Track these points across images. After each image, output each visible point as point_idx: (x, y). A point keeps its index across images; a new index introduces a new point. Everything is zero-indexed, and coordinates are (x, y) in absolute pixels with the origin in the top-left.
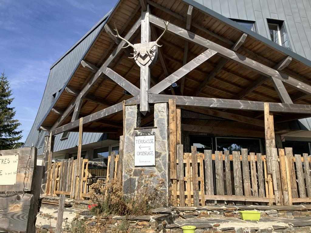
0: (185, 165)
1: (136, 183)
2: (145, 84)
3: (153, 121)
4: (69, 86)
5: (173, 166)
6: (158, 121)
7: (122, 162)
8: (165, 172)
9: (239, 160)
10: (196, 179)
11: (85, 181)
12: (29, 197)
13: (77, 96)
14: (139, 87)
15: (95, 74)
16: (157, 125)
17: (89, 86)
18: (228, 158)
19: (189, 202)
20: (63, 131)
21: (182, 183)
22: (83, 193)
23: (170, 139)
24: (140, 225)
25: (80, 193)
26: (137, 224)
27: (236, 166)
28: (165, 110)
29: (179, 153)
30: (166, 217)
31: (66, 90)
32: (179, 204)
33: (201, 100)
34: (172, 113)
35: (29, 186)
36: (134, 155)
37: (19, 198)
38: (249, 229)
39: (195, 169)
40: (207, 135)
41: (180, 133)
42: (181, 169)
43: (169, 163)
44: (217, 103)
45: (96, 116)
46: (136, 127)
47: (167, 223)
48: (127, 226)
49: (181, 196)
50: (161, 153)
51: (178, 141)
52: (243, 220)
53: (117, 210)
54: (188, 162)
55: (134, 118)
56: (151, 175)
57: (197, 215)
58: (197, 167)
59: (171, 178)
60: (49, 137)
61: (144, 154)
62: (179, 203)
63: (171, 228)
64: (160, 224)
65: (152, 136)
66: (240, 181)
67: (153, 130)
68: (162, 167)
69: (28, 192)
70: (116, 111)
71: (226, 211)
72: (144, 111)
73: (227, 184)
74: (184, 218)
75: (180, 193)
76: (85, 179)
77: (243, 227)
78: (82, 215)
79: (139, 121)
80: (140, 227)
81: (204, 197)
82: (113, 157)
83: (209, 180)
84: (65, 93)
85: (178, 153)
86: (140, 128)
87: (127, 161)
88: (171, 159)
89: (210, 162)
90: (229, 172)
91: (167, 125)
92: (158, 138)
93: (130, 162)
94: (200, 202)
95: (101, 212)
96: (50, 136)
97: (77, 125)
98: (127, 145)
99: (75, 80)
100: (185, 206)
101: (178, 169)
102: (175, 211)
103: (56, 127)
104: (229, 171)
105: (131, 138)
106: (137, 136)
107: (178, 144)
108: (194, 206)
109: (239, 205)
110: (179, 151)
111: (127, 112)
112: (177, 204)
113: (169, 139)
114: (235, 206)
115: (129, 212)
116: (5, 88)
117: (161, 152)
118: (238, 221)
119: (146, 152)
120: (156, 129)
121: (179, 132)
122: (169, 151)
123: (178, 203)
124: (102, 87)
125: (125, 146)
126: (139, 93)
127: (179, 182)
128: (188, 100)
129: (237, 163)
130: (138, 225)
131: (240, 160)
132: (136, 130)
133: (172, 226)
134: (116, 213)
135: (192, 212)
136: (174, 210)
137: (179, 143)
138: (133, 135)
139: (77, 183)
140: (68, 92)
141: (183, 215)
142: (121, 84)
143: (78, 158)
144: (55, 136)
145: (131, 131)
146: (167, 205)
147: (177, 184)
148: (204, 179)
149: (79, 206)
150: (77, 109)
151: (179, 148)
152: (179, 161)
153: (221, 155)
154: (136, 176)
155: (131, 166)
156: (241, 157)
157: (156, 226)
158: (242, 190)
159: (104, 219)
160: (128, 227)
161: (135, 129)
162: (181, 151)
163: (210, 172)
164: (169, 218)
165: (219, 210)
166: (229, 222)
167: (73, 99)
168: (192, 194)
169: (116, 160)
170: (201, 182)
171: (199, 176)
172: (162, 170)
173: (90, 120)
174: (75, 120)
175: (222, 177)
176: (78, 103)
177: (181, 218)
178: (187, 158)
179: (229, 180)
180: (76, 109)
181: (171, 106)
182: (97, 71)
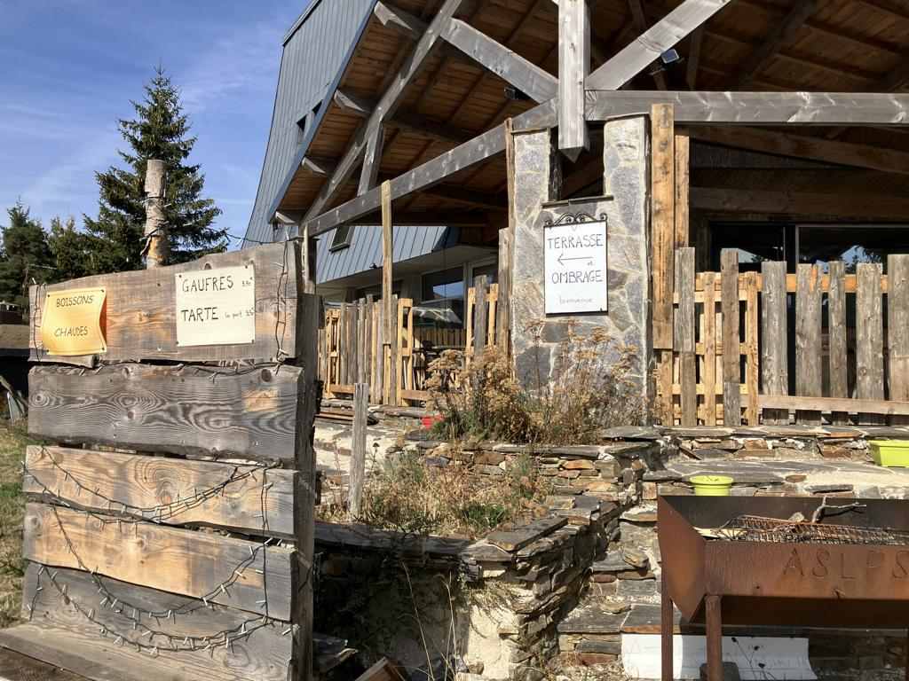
0: (699, 308)
1: (552, 361)
2: (576, 59)
3: (601, 179)
4: (345, 86)
5: (662, 311)
6: (616, 177)
7: (508, 305)
8: (637, 328)
9: (876, 292)
10: (733, 350)
11: (409, 358)
12: (291, 374)
13: (370, 116)
14: (556, 74)
15: (416, 43)
16: (615, 191)
17: (400, 84)
18: (839, 285)
19: (709, 415)
20: (338, 221)
21: (690, 361)
22: (403, 388)
23: (653, 232)
24: (569, 470)
25: (396, 388)
26: (561, 466)
27: (868, 309)
28: (639, 142)
29: (681, 272)
30: (643, 450)
31: (337, 101)
32: (680, 419)
33: (758, 101)
34: (662, 150)
35: (290, 346)
36: (543, 283)
37: (267, 377)
38: (899, 490)
39: (730, 319)
40: (766, 220)
41: (688, 210)
42: (687, 321)
43: (649, 303)
44: (814, 110)
45: (428, 174)
46: (546, 200)
47: (646, 466)
48: (534, 470)
49: (685, 397)
50: (625, 276)
51: (679, 237)
52: (880, 465)
53: (505, 428)
54: (711, 300)
55: (541, 173)
56: (597, 338)
57: (732, 451)
58: (737, 313)
59: (656, 347)
60: (301, 240)
61: (573, 279)
62: (679, 417)
63: (657, 481)
64: (627, 469)
65: (598, 223)
66: (875, 356)
67: (602, 206)
68: (628, 316)
69: (289, 362)
70: (486, 155)
71: (826, 441)
72: (572, 149)
73: (833, 362)
74: (695, 457)
75: (682, 389)
76: (408, 352)
77: (880, 486)
78: (412, 440)
79: (556, 179)
80: (569, 474)
81: (755, 402)
82: (482, 291)
83: (775, 351)
84: (336, 111)
85: (677, 273)
86: (560, 202)
87: (524, 299)
88: (657, 292)
89: (781, 299)
90: (841, 326)
91: (645, 190)
92: (618, 230)
93: (532, 302)
94: (742, 414)
95: (460, 432)
96: (303, 239)
97: (376, 202)
98: (522, 253)
99: (360, 68)
100: (698, 423)
101: (679, 319)
102: (669, 438)
103: (317, 211)
104: (840, 323)
105: (534, 233)
106: (551, 225)
107: (678, 245)
108: (724, 426)
109: (869, 424)
110: (680, 265)
111: (518, 155)
112: (674, 419)
113: (650, 231)
114: (856, 429)
115: (538, 435)
116: (170, 111)
117: (626, 271)
118: (864, 468)
119: (579, 274)
120: (610, 202)
121: (684, 210)
122: (651, 268)
123: (676, 416)
124: (439, 85)
125: (516, 259)
126: (554, 91)
127: (681, 355)
128: (715, 105)
129: (868, 300)
130: (564, 468)
131: (880, 289)
132: (548, 210)
133: (660, 475)
134: (500, 436)
135: (719, 440)
136: (666, 433)
137: (681, 242)
138: (537, 224)
139: (388, 362)
140: (342, 107)
141: (692, 448)
142: (499, 67)
143: (384, 296)
144: (316, 237)
145: (532, 214)
146: (644, 421)
147: (674, 363)
148: (757, 348)
149: (396, 422)
150: (373, 155)
151: (683, 258)
152: (681, 296)
153: (817, 278)
154: (549, 341)
155: (535, 315)
156: (885, 282)
157: (616, 473)
158: (881, 382)
159: (471, 450)
160: (537, 472)
161: (545, 206)
162: (689, 267)
163: (777, 327)
164: (653, 454)
165: (803, 438)
166: (836, 469)
167: (357, 126)
168: (719, 391)
169: (492, 298)
170: (749, 357)
171: (742, 340)
172: (628, 324)
173: (411, 188)
174: (369, 189)
175: (814, 343)
176: (372, 137)
177: (686, 457)
178: (706, 288)
179: (840, 351)
180: (368, 156)
181: (658, 125)
182: (422, 32)
